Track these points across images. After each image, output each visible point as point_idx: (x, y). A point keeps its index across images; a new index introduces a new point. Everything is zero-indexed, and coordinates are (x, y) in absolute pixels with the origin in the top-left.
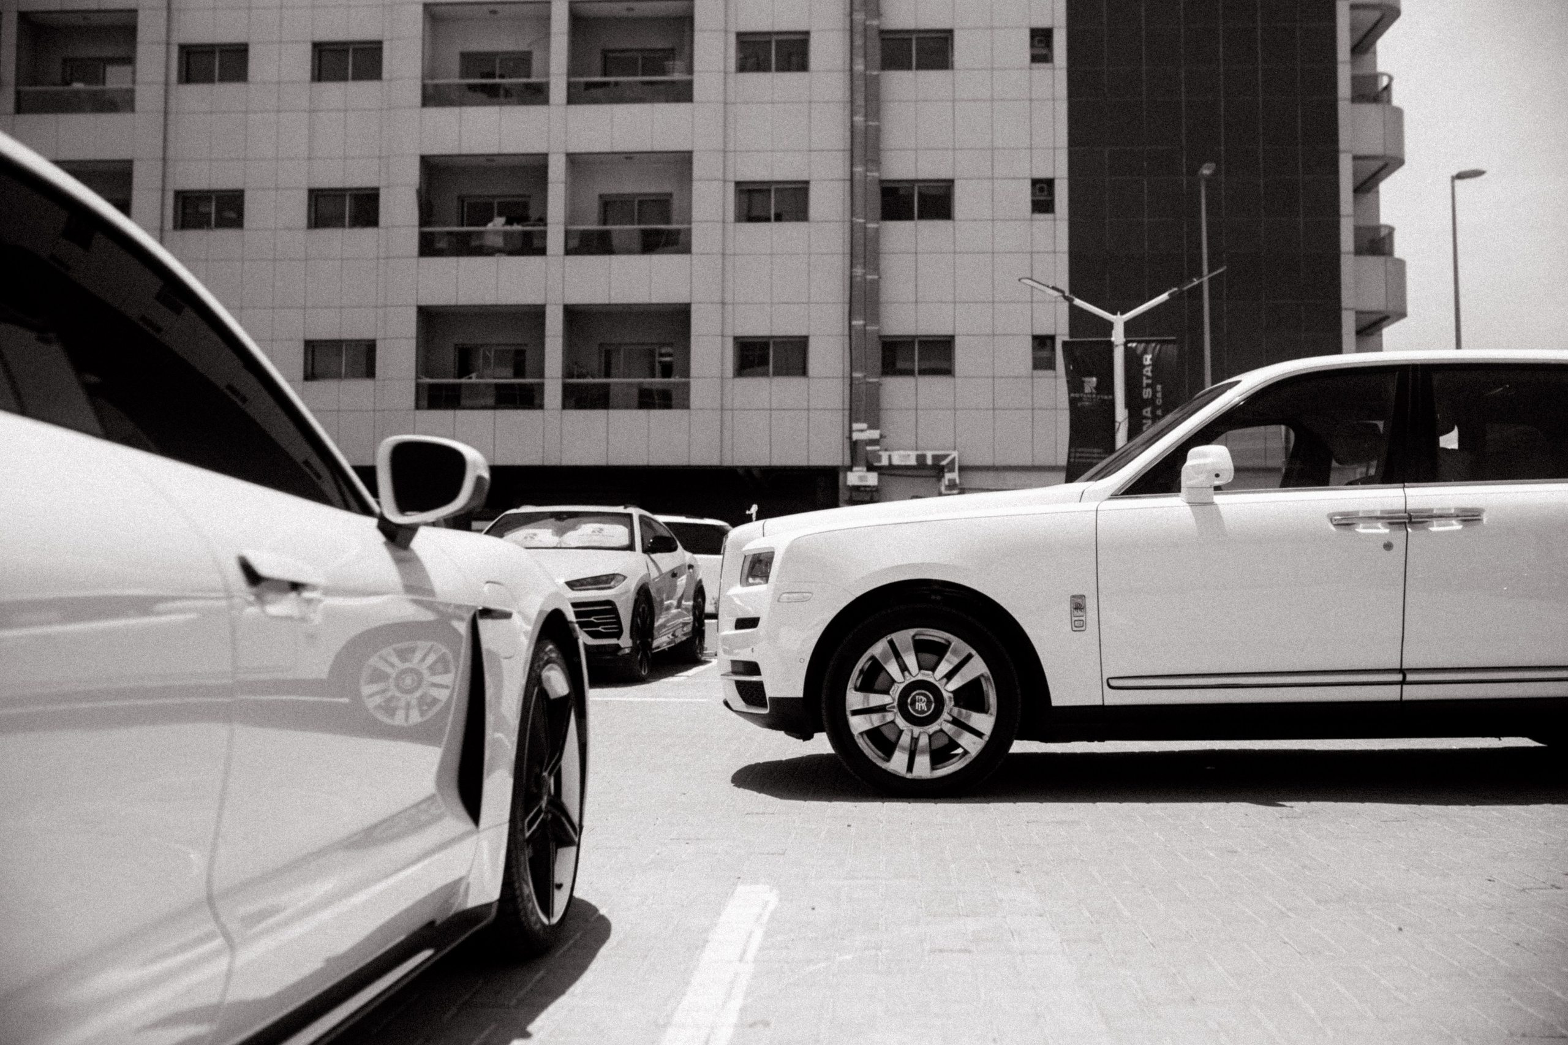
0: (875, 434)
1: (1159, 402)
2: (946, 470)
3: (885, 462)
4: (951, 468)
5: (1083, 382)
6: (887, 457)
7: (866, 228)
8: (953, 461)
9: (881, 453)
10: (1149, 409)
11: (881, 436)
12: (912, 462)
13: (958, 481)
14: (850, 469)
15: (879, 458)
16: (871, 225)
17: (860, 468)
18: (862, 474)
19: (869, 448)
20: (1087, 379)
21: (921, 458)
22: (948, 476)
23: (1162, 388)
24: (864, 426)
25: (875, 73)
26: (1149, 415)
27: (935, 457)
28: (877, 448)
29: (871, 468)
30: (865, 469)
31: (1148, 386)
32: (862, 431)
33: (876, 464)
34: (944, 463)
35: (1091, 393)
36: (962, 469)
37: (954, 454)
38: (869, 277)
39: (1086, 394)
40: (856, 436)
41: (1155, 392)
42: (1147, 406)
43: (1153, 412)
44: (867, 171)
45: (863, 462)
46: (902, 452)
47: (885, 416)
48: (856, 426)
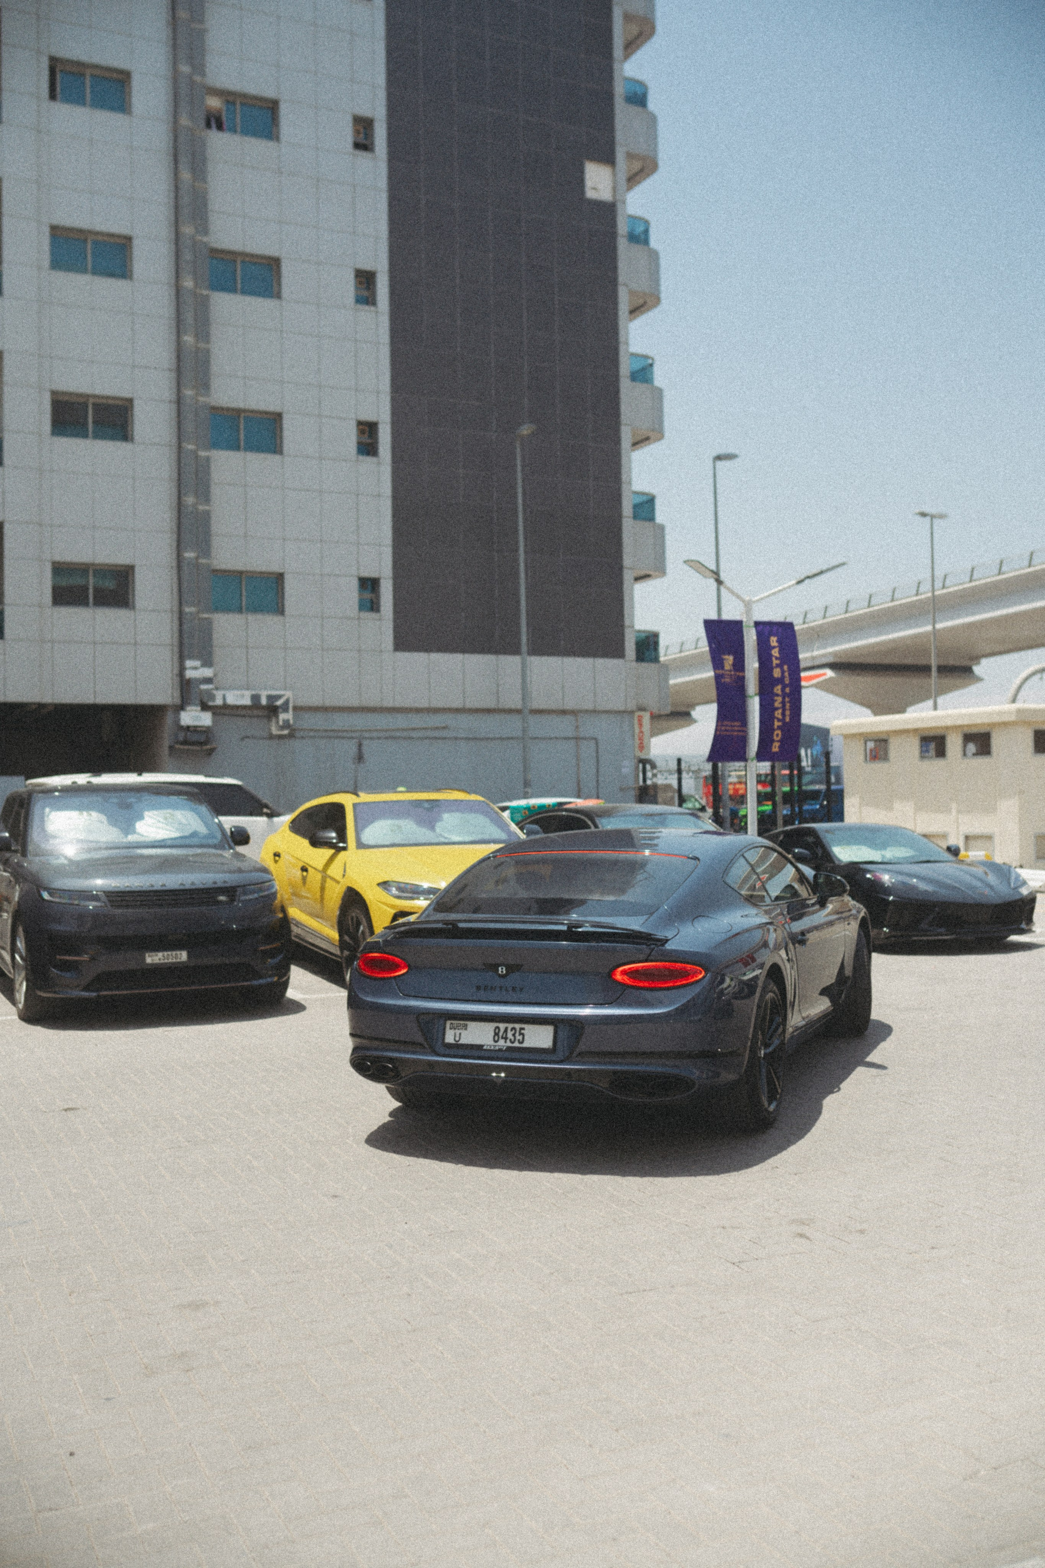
0: (208, 672)
1: (787, 681)
2: (280, 710)
3: (219, 702)
4: (285, 707)
5: (723, 660)
6: (222, 696)
7: (197, 457)
8: (287, 702)
9: (215, 692)
10: (779, 687)
11: (215, 675)
12: (247, 702)
13: (291, 722)
14: (182, 708)
15: (213, 697)
16: (203, 454)
17: (194, 708)
18: (197, 714)
19: (204, 687)
20: (726, 657)
21: (256, 698)
22: (283, 716)
23: (788, 668)
24: (197, 663)
25: (205, 292)
26: (779, 692)
27: (269, 697)
28: (210, 686)
29: (205, 707)
30: (199, 708)
31: (777, 666)
32: (195, 668)
33: (211, 704)
34: (279, 703)
35: (730, 671)
36: (295, 708)
37: (288, 694)
38: (201, 508)
39: (727, 670)
40: (189, 674)
41: (783, 672)
42: (777, 685)
43: (783, 690)
44: (197, 394)
45: (198, 702)
46: (236, 692)
47: (218, 654)
48: (189, 663)
